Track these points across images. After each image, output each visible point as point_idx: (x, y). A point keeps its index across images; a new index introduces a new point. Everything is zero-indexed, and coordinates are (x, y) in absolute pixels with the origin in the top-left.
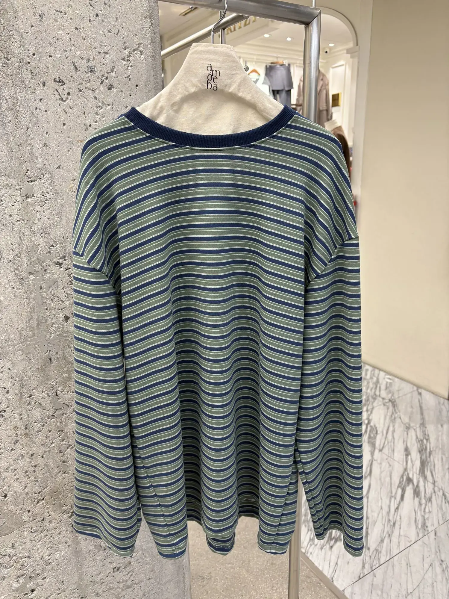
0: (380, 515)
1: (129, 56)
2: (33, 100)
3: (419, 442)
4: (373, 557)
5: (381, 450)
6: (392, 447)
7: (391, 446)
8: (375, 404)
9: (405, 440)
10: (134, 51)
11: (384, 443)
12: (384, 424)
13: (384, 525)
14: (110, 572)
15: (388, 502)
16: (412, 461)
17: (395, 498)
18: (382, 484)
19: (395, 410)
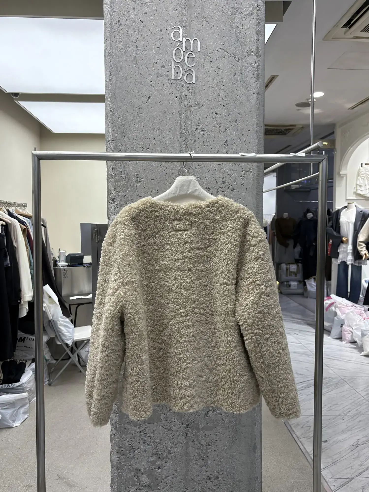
1: (245, 174)
10: (247, 172)
14: (205, 478)
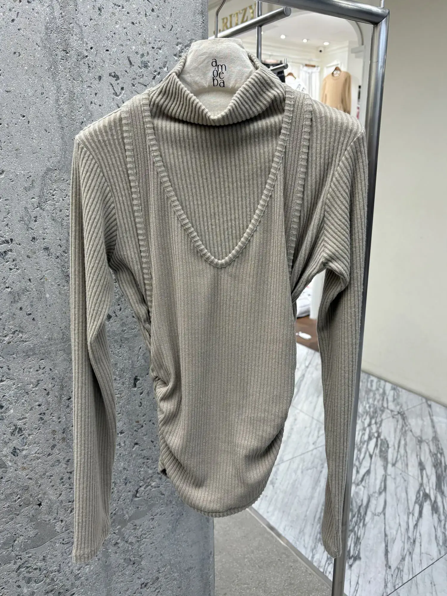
0: (399, 531)
1: (181, 52)
2: (89, 94)
3: (433, 456)
4: (395, 576)
5: (394, 465)
6: (406, 461)
7: (404, 460)
8: (384, 416)
9: (418, 454)
11: (397, 458)
12: (395, 437)
13: (404, 542)
14: (138, 589)
15: (405, 518)
16: (427, 476)
17: (413, 515)
18: (398, 500)
19: (405, 423)
